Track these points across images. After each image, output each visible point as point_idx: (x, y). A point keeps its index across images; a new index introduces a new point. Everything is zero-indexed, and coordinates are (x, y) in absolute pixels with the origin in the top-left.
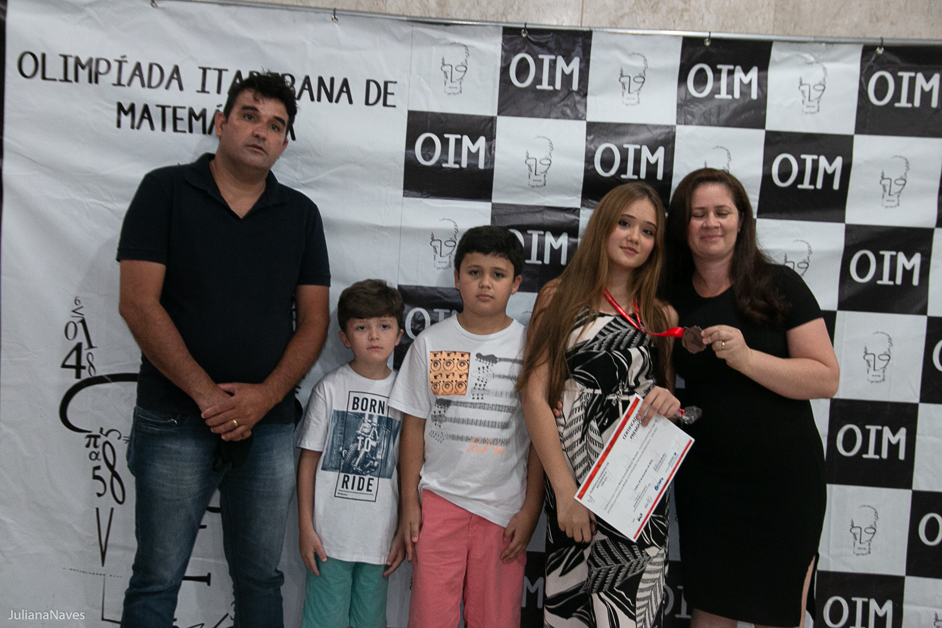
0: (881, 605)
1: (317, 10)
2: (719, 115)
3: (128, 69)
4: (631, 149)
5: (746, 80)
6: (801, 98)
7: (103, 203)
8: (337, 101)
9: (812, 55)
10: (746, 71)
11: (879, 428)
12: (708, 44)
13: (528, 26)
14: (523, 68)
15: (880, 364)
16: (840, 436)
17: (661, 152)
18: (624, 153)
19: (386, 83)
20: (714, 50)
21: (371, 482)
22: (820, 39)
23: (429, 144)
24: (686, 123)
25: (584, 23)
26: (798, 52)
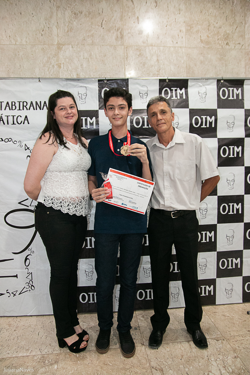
0: (236, 260)
1: (32, 78)
2: (173, 104)
4: (146, 118)
5: (181, 93)
6: (199, 97)
8: (43, 109)
9: (201, 83)
10: (181, 89)
11: (233, 204)
12: (167, 81)
13: (106, 79)
15: (232, 183)
16: (221, 208)
18: (143, 119)
20: (169, 83)
22: (203, 78)
25: (126, 77)
26: (197, 83)
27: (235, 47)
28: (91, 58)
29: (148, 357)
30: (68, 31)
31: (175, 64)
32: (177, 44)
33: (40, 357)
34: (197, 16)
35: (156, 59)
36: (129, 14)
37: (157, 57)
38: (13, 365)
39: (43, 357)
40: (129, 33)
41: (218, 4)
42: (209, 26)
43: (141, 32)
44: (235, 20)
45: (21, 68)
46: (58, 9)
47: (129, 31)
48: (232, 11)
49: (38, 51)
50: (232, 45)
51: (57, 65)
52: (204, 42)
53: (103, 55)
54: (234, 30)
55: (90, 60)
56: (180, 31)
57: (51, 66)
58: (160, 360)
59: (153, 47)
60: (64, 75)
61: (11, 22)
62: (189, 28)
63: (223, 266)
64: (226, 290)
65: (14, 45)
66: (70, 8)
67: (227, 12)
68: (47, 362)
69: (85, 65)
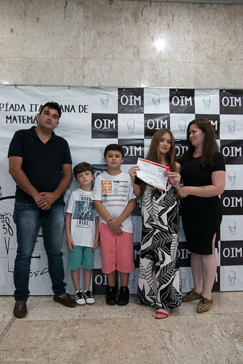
1: (64, 86)
2: (182, 110)
3: (9, 106)
4: (158, 121)
5: (188, 100)
6: (204, 104)
7: (2, 145)
8: (71, 112)
9: (206, 93)
10: (188, 98)
11: (235, 198)
12: (177, 90)
13: (125, 88)
14: (124, 100)
15: (233, 179)
16: (224, 201)
17: (166, 121)
18: (155, 122)
19: (85, 106)
20: (179, 92)
21: (88, 222)
22: (207, 88)
23: (98, 123)
24: (172, 113)
25: (141, 87)
26: (202, 92)
27: (237, 62)
28: (111, 71)
29: (158, 323)
30: (92, 48)
31: (184, 77)
32: (186, 59)
33: (62, 321)
34: (204, 36)
35: (168, 72)
36: (145, 34)
37: (169, 70)
38: (40, 325)
39: (65, 321)
40: (144, 50)
41: (223, 26)
42: (214, 44)
43: (154, 50)
44: (237, 40)
45: (51, 77)
46: (84, 30)
47: (145, 48)
48: (235, 32)
49: (66, 63)
50: (234, 61)
51: (82, 75)
52: (209, 58)
53: (121, 68)
54: (236, 48)
55: (110, 72)
56: (189, 49)
57: (77, 77)
58: (168, 326)
59: (165, 62)
60: (88, 84)
61: (45, 40)
62: (197, 46)
63: (226, 254)
64: (229, 278)
65: (46, 58)
66: (95, 29)
67: (230, 33)
68: (69, 324)
69: (106, 77)
